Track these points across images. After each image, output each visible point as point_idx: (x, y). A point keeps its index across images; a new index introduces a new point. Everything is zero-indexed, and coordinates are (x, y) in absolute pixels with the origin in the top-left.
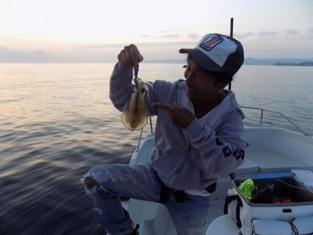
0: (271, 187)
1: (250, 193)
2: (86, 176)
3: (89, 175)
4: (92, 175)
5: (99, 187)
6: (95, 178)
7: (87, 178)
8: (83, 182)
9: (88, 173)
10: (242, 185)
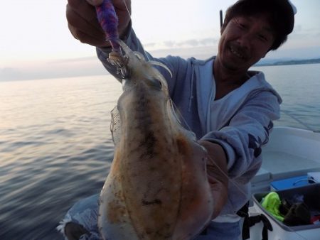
0: (301, 198)
1: (277, 211)
2: (66, 221)
3: (70, 220)
4: (75, 217)
5: (90, 235)
6: (81, 222)
7: (68, 224)
8: (63, 231)
9: (68, 215)
10: (266, 200)
